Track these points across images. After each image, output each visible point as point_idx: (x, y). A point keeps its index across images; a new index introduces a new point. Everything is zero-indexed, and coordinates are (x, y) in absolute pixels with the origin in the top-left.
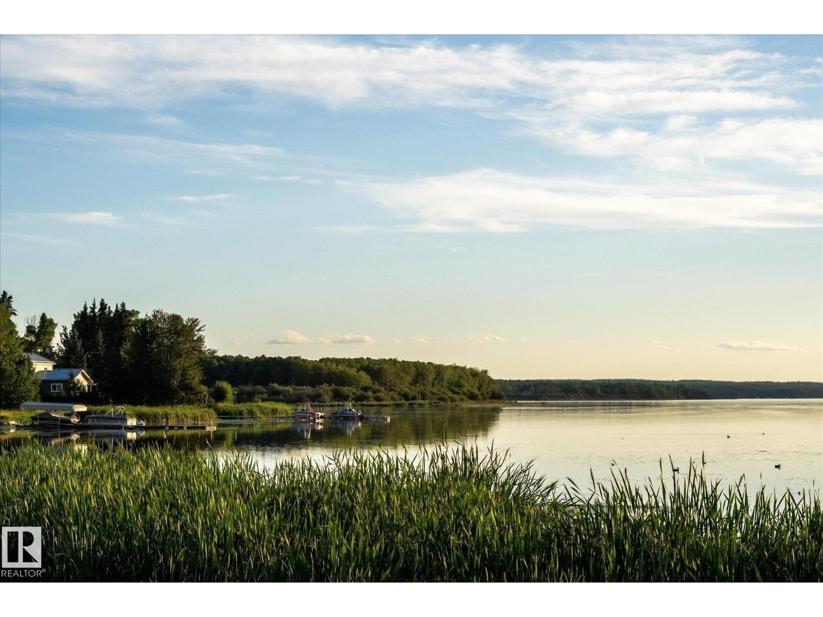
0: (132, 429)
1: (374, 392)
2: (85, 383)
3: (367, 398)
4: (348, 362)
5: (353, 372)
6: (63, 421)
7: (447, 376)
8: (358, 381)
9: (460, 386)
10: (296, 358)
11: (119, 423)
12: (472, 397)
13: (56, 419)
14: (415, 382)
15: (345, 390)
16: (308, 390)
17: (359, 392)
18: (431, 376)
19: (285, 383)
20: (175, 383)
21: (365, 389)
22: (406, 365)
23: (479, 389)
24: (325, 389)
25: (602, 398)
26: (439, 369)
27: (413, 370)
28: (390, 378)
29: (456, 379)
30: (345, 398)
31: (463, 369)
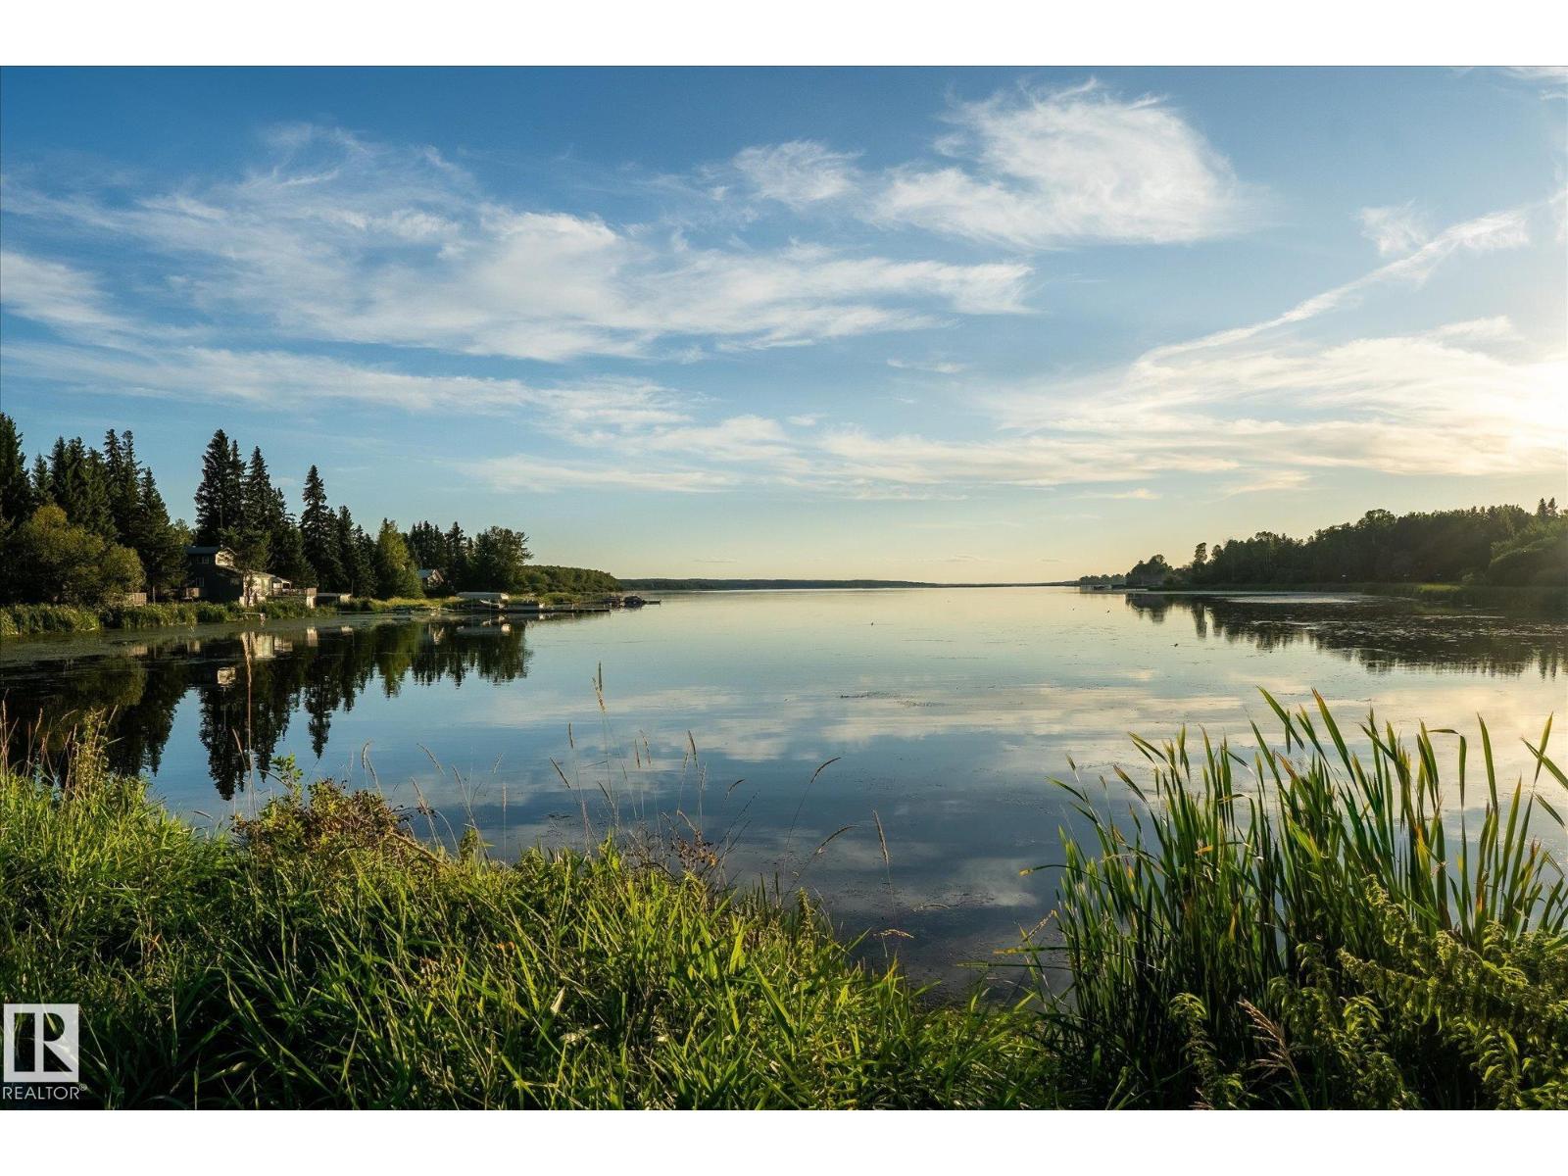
2: (437, 579)
29: (597, 579)
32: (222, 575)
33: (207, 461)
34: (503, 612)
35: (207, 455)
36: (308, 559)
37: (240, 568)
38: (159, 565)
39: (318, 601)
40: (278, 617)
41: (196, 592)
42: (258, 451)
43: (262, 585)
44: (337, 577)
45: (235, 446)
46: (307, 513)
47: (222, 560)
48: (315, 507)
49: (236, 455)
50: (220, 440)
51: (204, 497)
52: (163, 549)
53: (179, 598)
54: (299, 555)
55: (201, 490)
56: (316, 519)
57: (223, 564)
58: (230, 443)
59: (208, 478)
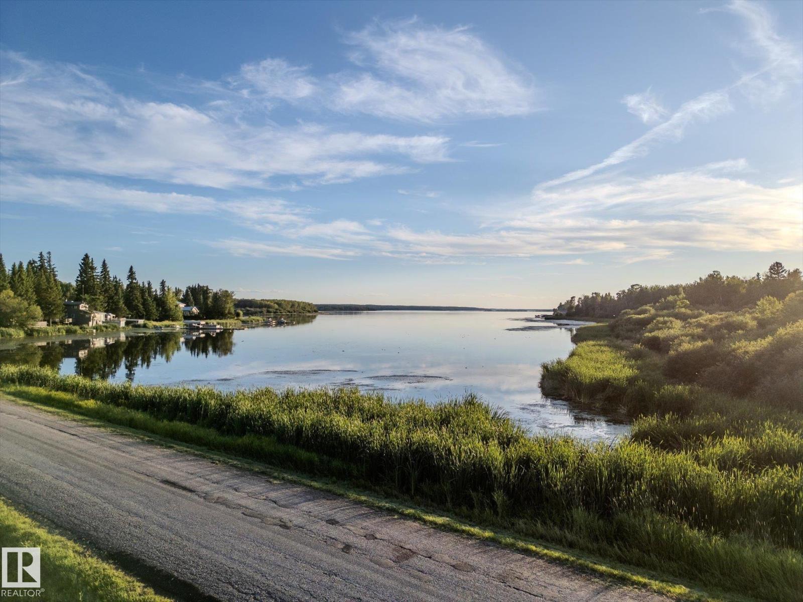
0: (218, 329)
1: (280, 310)
2: (196, 311)
3: (277, 312)
4: (271, 301)
5: (272, 304)
6: (197, 327)
7: (301, 305)
8: (274, 307)
9: (305, 308)
10: (254, 299)
11: (214, 327)
12: (309, 312)
13: (194, 326)
14: (291, 307)
15: (271, 310)
16: (258, 310)
17: (274, 311)
18: (297, 305)
19: (251, 307)
20: (227, 312)
21: (277, 309)
22: (289, 302)
23: (311, 309)
24: (264, 310)
25: (344, 310)
26: (299, 303)
27: (291, 303)
28: (284, 306)
29: (304, 306)
30: (271, 312)
31: (306, 303)
32: (82, 313)
33: (81, 266)
34: (201, 329)
35: (81, 264)
36: (125, 305)
37: (90, 311)
38: (53, 310)
39: (127, 323)
40: (103, 331)
41: (71, 320)
42: (104, 261)
43: (99, 317)
44: (140, 312)
45: (92, 260)
46: (128, 285)
47: (83, 307)
48: (131, 283)
49: (92, 264)
50: (87, 256)
51: (79, 281)
52: (54, 304)
53: (62, 322)
54: (121, 304)
55: (78, 277)
56: (131, 288)
57: (84, 309)
58: (90, 258)
59: (81, 272)
